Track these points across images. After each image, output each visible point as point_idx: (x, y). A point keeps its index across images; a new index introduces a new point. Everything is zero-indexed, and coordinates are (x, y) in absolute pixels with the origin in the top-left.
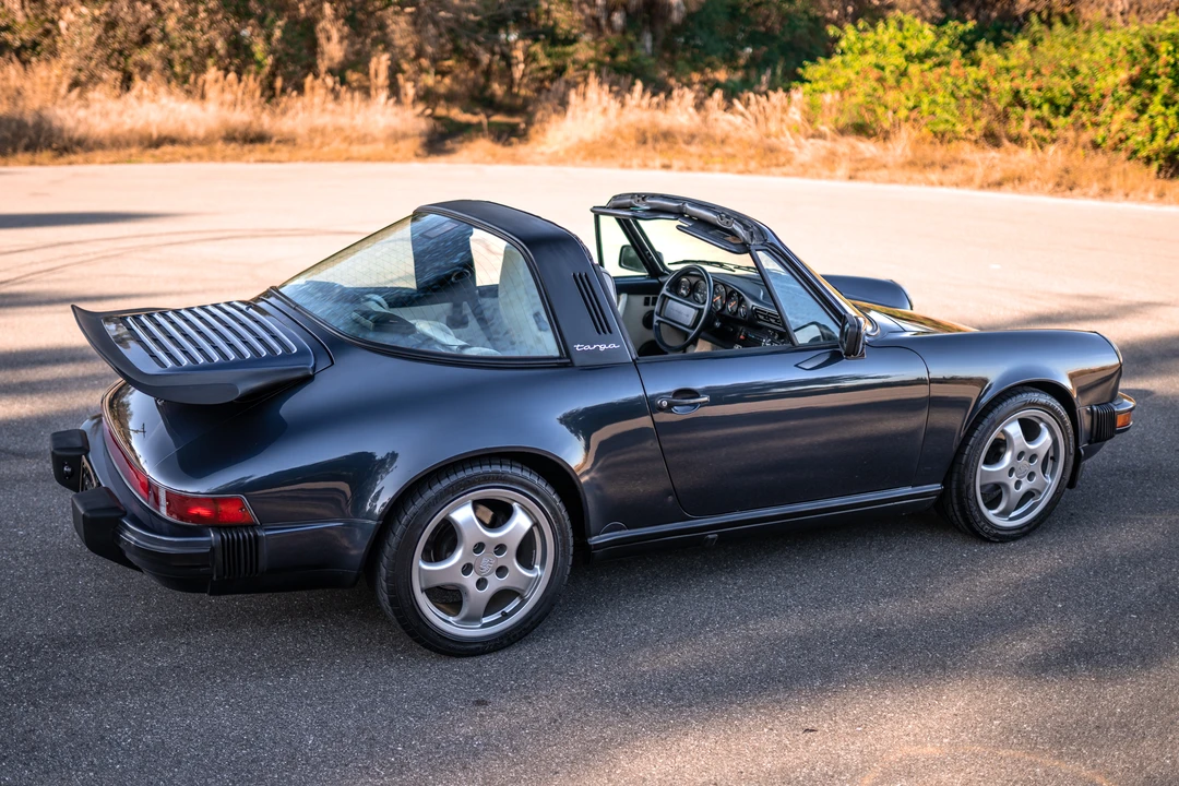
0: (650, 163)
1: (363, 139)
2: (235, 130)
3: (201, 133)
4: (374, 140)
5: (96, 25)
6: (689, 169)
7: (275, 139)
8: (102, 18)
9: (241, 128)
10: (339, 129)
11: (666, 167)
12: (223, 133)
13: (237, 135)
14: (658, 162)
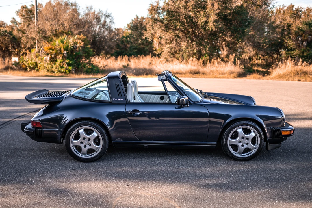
0: (295, 80)
1: (223, 74)
2: (192, 71)
3: (184, 72)
4: (225, 74)
5: (168, 48)
6: (306, 81)
7: (201, 73)
8: (170, 47)
9: (194, 71)
10: (217, 71)
11: (299, 80)
12: (189, 72)
13: (192, 72)
14: (297, 79)
